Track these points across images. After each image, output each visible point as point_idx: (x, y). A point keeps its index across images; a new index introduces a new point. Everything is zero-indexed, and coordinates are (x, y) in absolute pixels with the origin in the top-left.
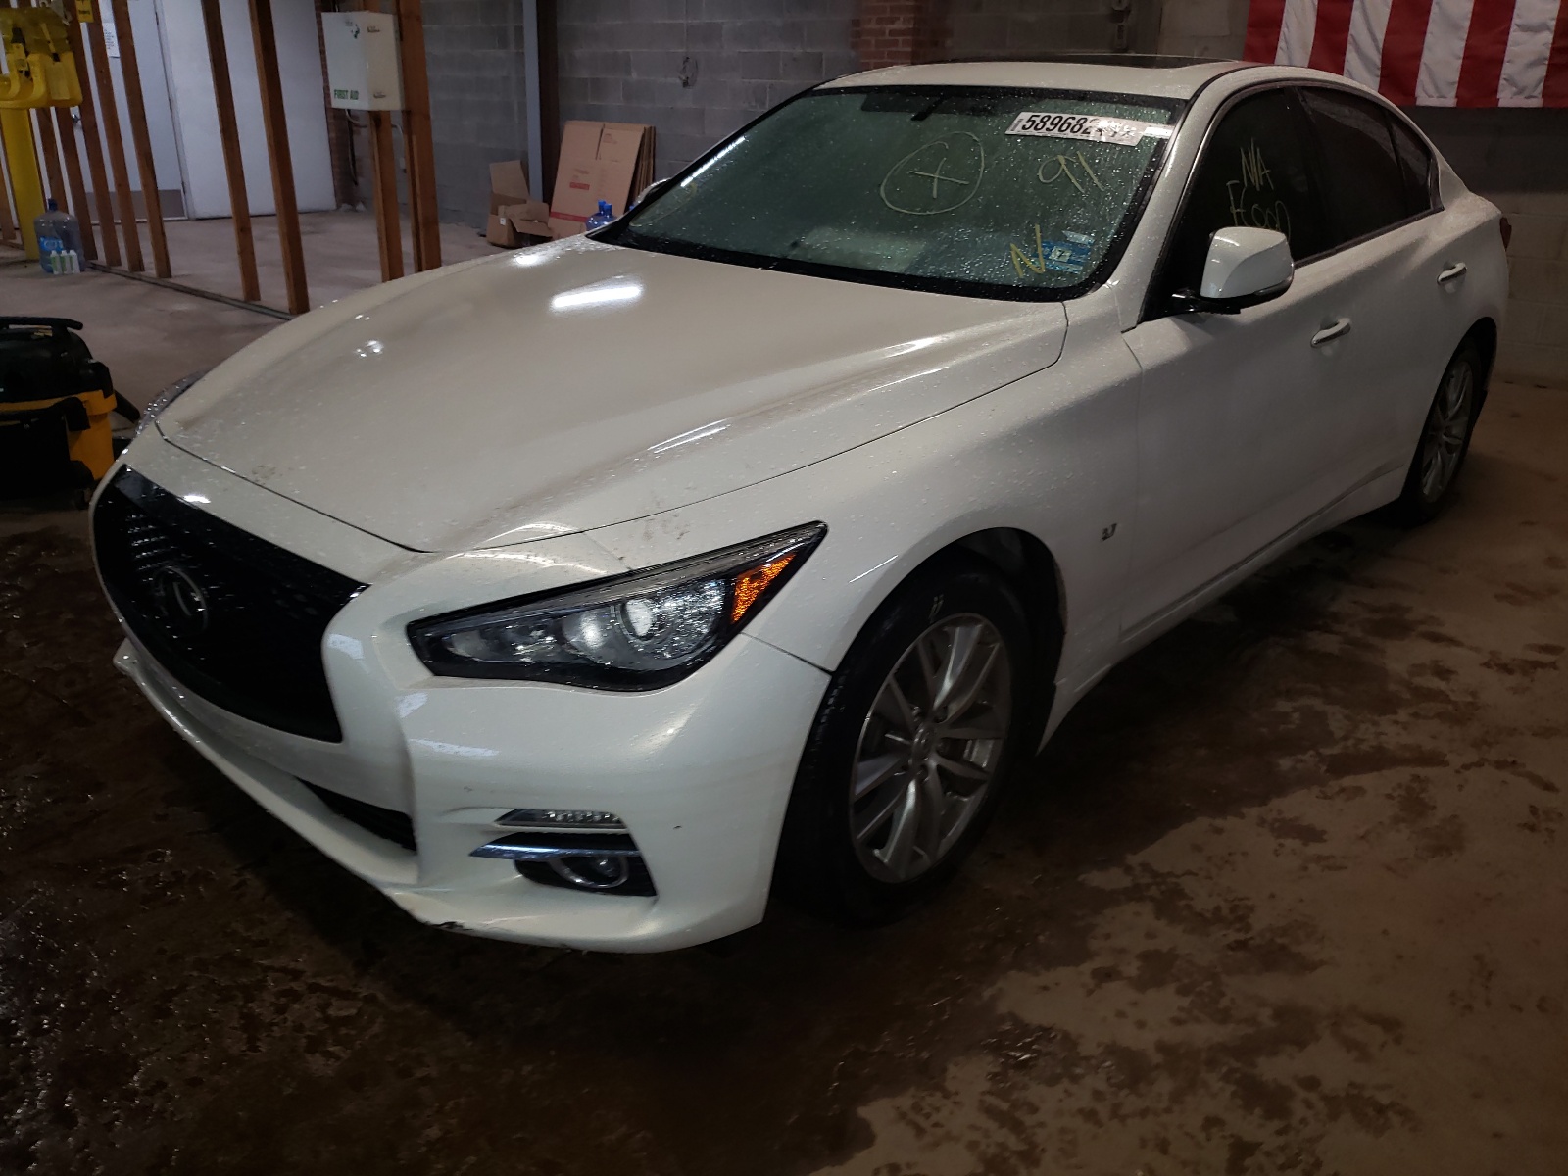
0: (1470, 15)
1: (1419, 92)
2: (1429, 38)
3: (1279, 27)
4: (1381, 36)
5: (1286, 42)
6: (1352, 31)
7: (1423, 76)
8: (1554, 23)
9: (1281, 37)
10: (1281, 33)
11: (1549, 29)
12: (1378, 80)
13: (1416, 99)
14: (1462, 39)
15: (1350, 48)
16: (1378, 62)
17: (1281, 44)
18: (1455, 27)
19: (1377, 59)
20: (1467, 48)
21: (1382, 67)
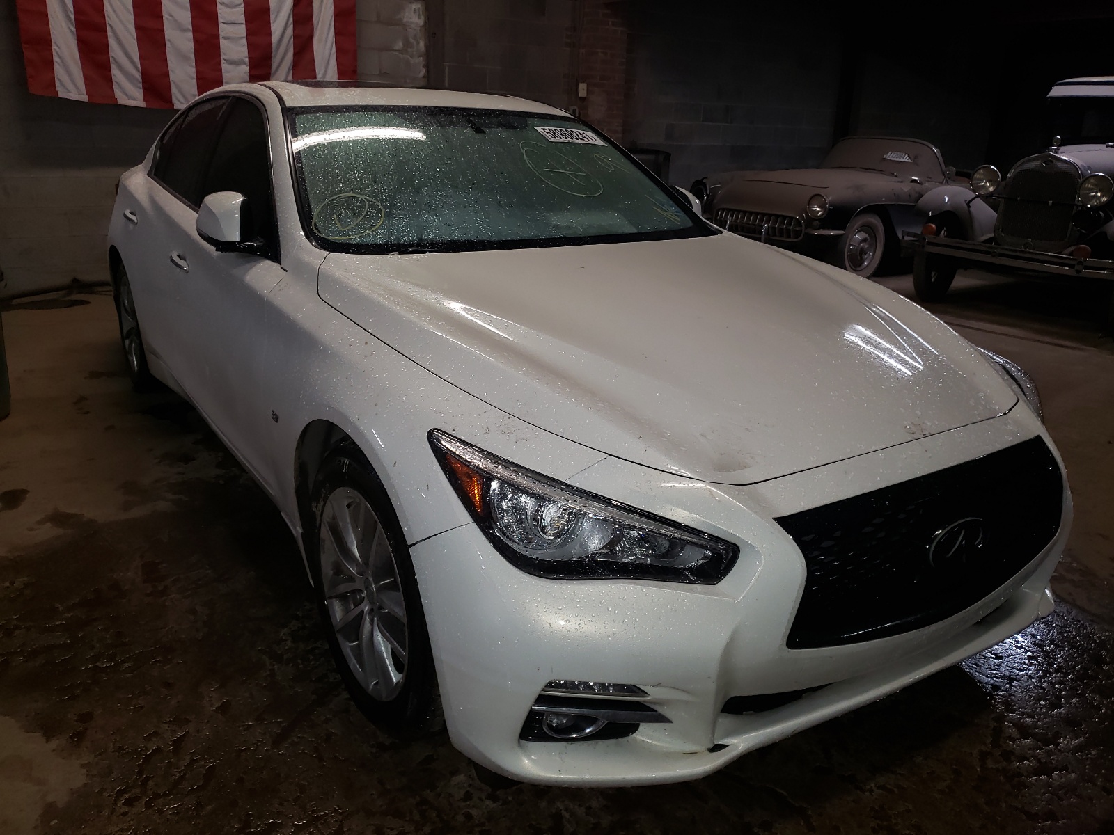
0: (193, 51)
1: (174, 100)
2: (170, 64)
3: (51, 46)
4: (137, 59)
5: (60, 57)
6: (111, 54)
7: (174, 90)
8: (247, 59)
9: (54, 53)
10: (53, 50)
11: (245, 63)
12: (142, 90)
13: (173, 105)
14: (192, 66)
15: (113, 66)
16: (140, 78)
17: (56, 59)
18: (185, 58)
19: (138, 76)
20: (197, 72)
21: (143, 83)
